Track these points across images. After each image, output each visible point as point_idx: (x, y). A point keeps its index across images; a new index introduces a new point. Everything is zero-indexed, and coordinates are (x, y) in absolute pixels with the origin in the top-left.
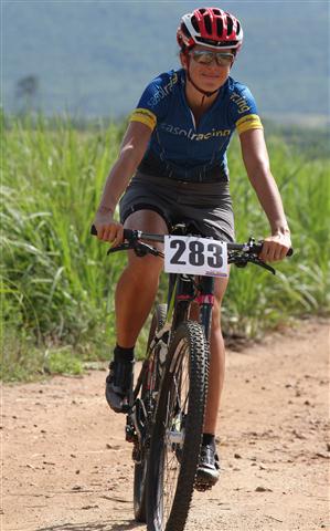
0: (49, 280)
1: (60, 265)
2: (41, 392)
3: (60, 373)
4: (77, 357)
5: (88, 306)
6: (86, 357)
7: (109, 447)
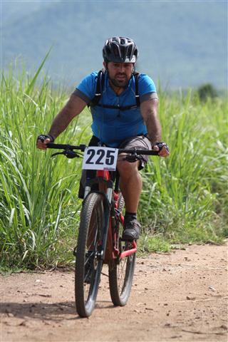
0: (148, 191)
1: (154, 181)
2: (143, 263)
3: (155, 251)
4: (166, 241)
5: (173, 208)
6: (172, 241)
7: (188, 298)
